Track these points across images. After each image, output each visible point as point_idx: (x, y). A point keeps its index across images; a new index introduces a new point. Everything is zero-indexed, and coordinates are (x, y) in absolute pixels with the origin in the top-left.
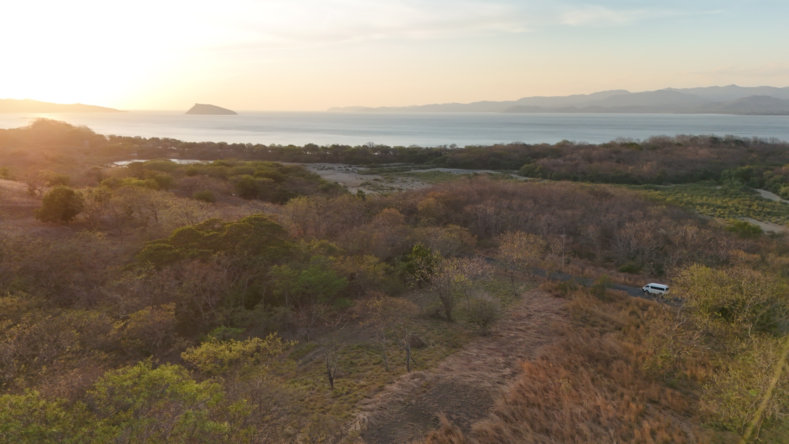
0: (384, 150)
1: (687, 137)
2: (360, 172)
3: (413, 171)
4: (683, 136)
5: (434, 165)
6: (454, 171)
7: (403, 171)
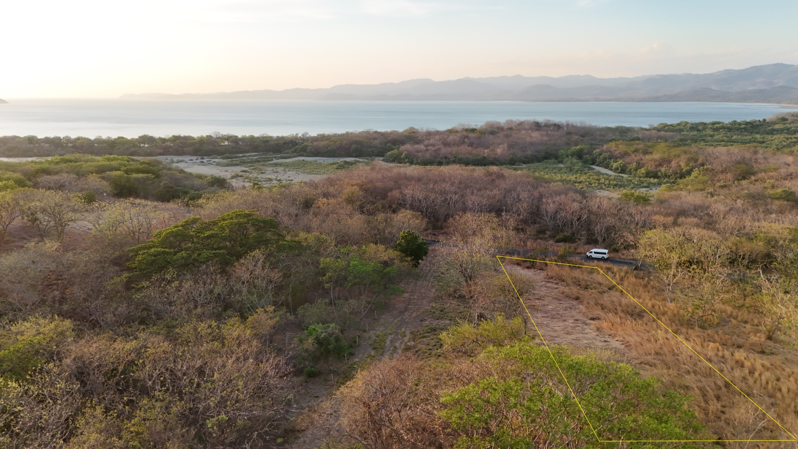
0: (234, 140)
1: (515, 122)
2: (218, 164)
3: (275, 161)
4: (511, 121)
5: (295, 154)
6: (320, 160)
7: (266, 161)
